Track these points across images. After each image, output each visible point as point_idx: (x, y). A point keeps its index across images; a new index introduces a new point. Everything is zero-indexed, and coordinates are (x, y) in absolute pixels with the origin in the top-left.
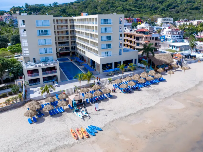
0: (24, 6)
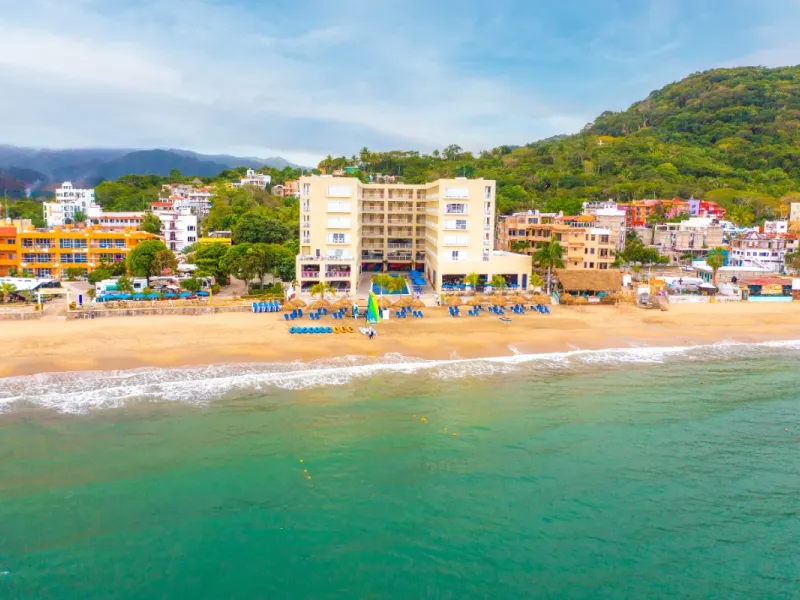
0: (358, 156)
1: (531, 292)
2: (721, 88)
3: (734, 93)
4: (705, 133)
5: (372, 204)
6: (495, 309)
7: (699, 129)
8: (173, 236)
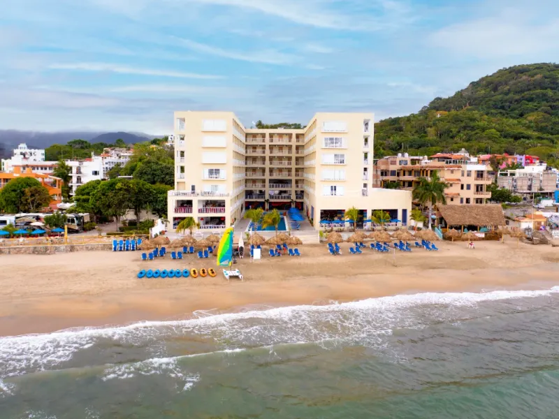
1: (413, 228)
2: (524, 77)
3: (534, 81)
4: (515, 109)
5: (254, 147)
6: (378, 246)
7: (509, 107)
8: (79, 180)
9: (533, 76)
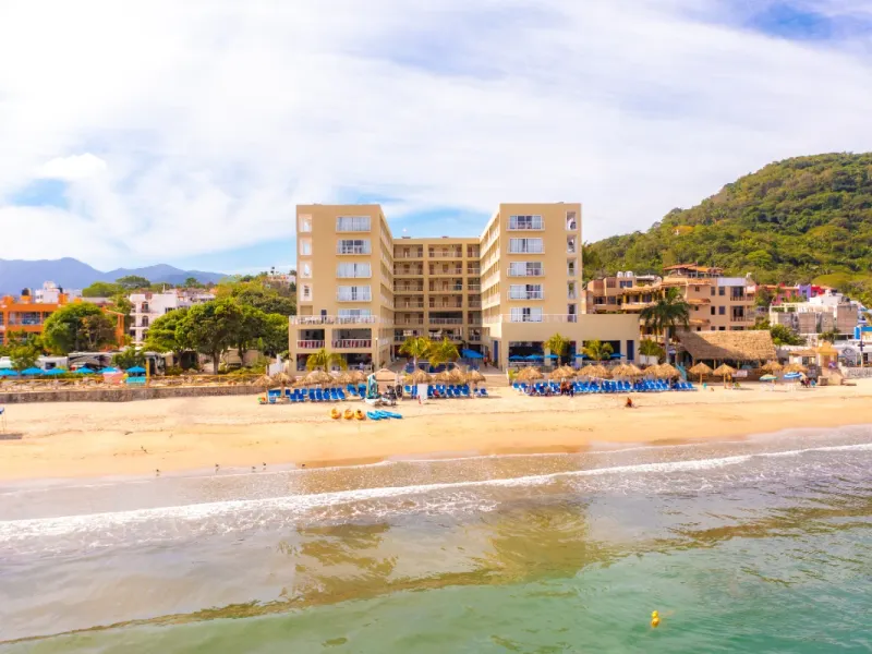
2: (805, 175)
3: (820, 179)
4: (793, 222)
5: (407, 265)
7: (785, 219)
8: (145, 322)
9: (818, 173)
